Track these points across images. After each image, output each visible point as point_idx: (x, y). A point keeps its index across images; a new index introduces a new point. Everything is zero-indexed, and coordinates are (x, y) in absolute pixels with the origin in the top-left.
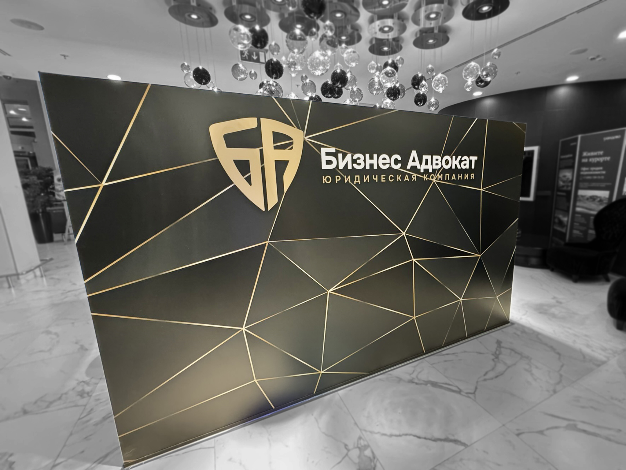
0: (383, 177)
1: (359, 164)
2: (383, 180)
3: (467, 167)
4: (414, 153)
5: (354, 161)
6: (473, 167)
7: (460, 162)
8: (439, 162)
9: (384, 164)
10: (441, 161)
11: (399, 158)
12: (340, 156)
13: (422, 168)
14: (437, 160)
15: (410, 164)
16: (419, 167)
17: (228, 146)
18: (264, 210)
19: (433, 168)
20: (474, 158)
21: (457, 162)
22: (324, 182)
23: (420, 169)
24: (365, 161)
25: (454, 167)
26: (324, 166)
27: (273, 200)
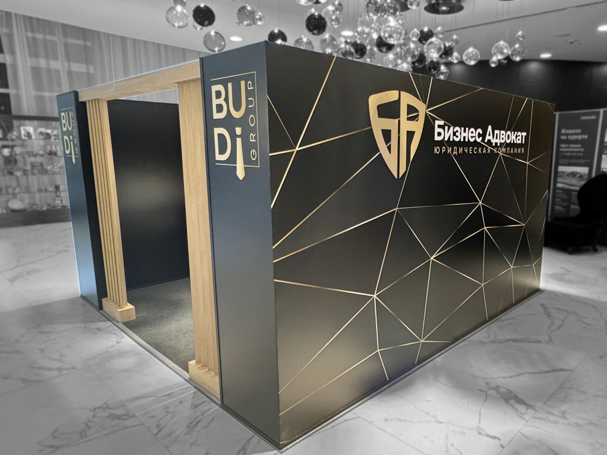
0: (471, 149)
1: (457, 137)
2: (471, 151)
3: (520, 142)
4: (490, 128)
5: (454, 134)
6: (523, 143)
7: (517, 137)
8: (504, 137)
9: (472, 137)
10: (505, 136)
11: (481, 133)
12: (446, 128)
13: (494, 141)
14: (503, 134)
15: (488, 138)
16: (492, 141)
17: (379, 117)
18: (396, 178)
19: (501, 142)
20: (524, 134)
21: (514, 137)
22: (435, 153)
23: (492, 143)
24: (460, 133)
25: (512, 142)
26: (437, 138)
27: (403, 169)
